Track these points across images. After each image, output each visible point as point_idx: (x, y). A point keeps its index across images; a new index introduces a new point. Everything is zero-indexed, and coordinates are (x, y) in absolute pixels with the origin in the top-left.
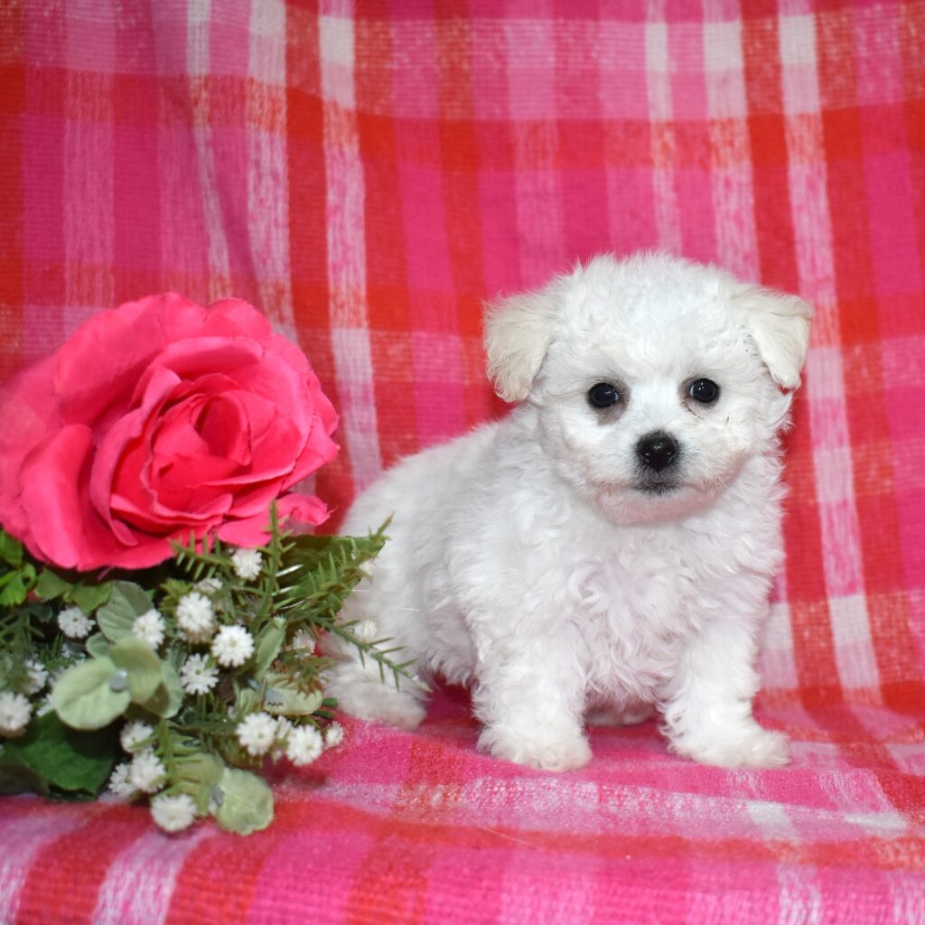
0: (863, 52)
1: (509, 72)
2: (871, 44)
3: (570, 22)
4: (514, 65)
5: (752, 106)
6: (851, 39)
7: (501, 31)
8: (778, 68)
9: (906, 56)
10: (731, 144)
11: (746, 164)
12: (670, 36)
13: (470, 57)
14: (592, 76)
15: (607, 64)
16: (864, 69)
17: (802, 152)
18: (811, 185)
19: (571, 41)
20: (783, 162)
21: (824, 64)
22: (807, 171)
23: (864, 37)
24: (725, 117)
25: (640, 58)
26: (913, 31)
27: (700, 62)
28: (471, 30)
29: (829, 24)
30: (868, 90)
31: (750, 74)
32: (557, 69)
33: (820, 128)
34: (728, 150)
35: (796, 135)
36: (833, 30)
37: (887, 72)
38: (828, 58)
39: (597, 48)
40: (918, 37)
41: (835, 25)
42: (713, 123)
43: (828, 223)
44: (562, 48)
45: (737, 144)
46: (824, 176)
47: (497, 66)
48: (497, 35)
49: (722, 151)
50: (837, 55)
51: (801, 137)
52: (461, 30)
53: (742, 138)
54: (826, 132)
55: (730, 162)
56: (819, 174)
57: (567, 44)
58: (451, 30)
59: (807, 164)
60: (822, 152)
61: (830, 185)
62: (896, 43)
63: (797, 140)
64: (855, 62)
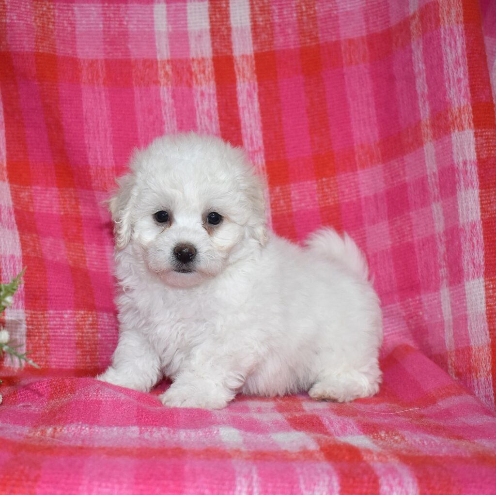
0: (277, 20)
1: (77, 33)
2: (281, 15)
3: (111, 5)
4: (80, 29)
5: (215, 51)
6: (269, 12)
7: (72, 10)
8: (229, 29)
9: (300, 21)
10: (204, 72)
11: (212, 83)
12: (168, 11)
13: (54, 22)
14: (124, 35)
15: (132, 28)
16: (277, 29)
17: (244, 77)
18: (250, 95)
19: (112, 15)
20: (234, 81)
21: (255, 27)
22: (247, 87)
23: (277, 11)
24: (200, 57)
25: (151, 24)
26: (304, 8)
27: (185, 25)
28: (54, 9)
29: (257, 4)
30: (279, 42)
31: (214, 32)
32: (104, 31)
33: (254, 62)
34: (202, 75)
35: (240, 66)
36: (260, 7)
37: (290, 31)
38: (258, 23)
39: (127, 19)
40: (306, 12)
41: (261, 5)
42: (193, 60)
43: (259, 117)
44: (107, 19)
45: (207, 72)
46: (257, 90)
47: (69, 29)
48: (70, 12)
49: (199, 76)
50: (262, 21)
51: (243, 68)
52: (48, 8)
53: (210, 69)
54: (257, 65)
55: (203, 82)
56: (254, 88)
57: (109, 17)
58: (42, 7)
59: (247, 83)
60: (255, 76)
61: (260, 95)
62: (295, 15)
63: (241, 70)
64: (272, 25)
